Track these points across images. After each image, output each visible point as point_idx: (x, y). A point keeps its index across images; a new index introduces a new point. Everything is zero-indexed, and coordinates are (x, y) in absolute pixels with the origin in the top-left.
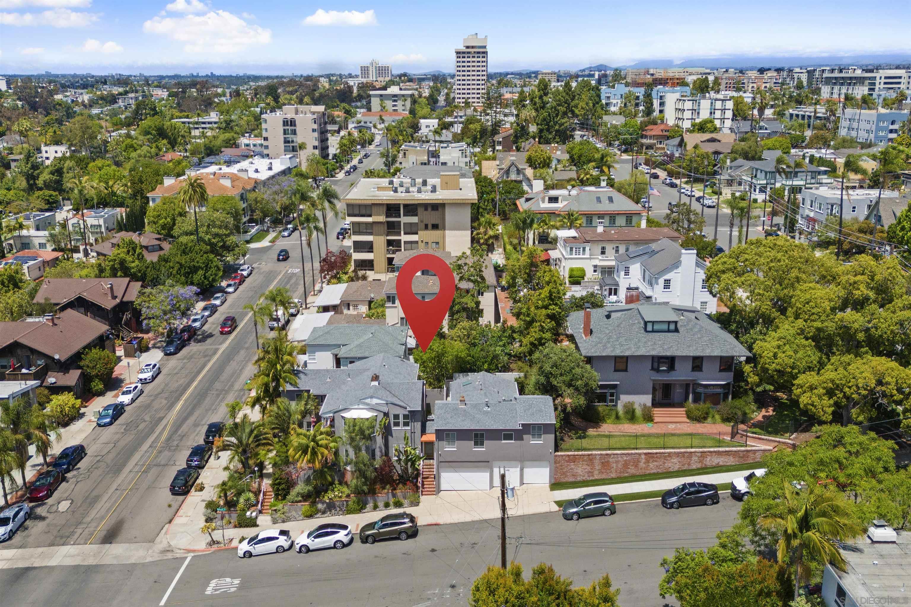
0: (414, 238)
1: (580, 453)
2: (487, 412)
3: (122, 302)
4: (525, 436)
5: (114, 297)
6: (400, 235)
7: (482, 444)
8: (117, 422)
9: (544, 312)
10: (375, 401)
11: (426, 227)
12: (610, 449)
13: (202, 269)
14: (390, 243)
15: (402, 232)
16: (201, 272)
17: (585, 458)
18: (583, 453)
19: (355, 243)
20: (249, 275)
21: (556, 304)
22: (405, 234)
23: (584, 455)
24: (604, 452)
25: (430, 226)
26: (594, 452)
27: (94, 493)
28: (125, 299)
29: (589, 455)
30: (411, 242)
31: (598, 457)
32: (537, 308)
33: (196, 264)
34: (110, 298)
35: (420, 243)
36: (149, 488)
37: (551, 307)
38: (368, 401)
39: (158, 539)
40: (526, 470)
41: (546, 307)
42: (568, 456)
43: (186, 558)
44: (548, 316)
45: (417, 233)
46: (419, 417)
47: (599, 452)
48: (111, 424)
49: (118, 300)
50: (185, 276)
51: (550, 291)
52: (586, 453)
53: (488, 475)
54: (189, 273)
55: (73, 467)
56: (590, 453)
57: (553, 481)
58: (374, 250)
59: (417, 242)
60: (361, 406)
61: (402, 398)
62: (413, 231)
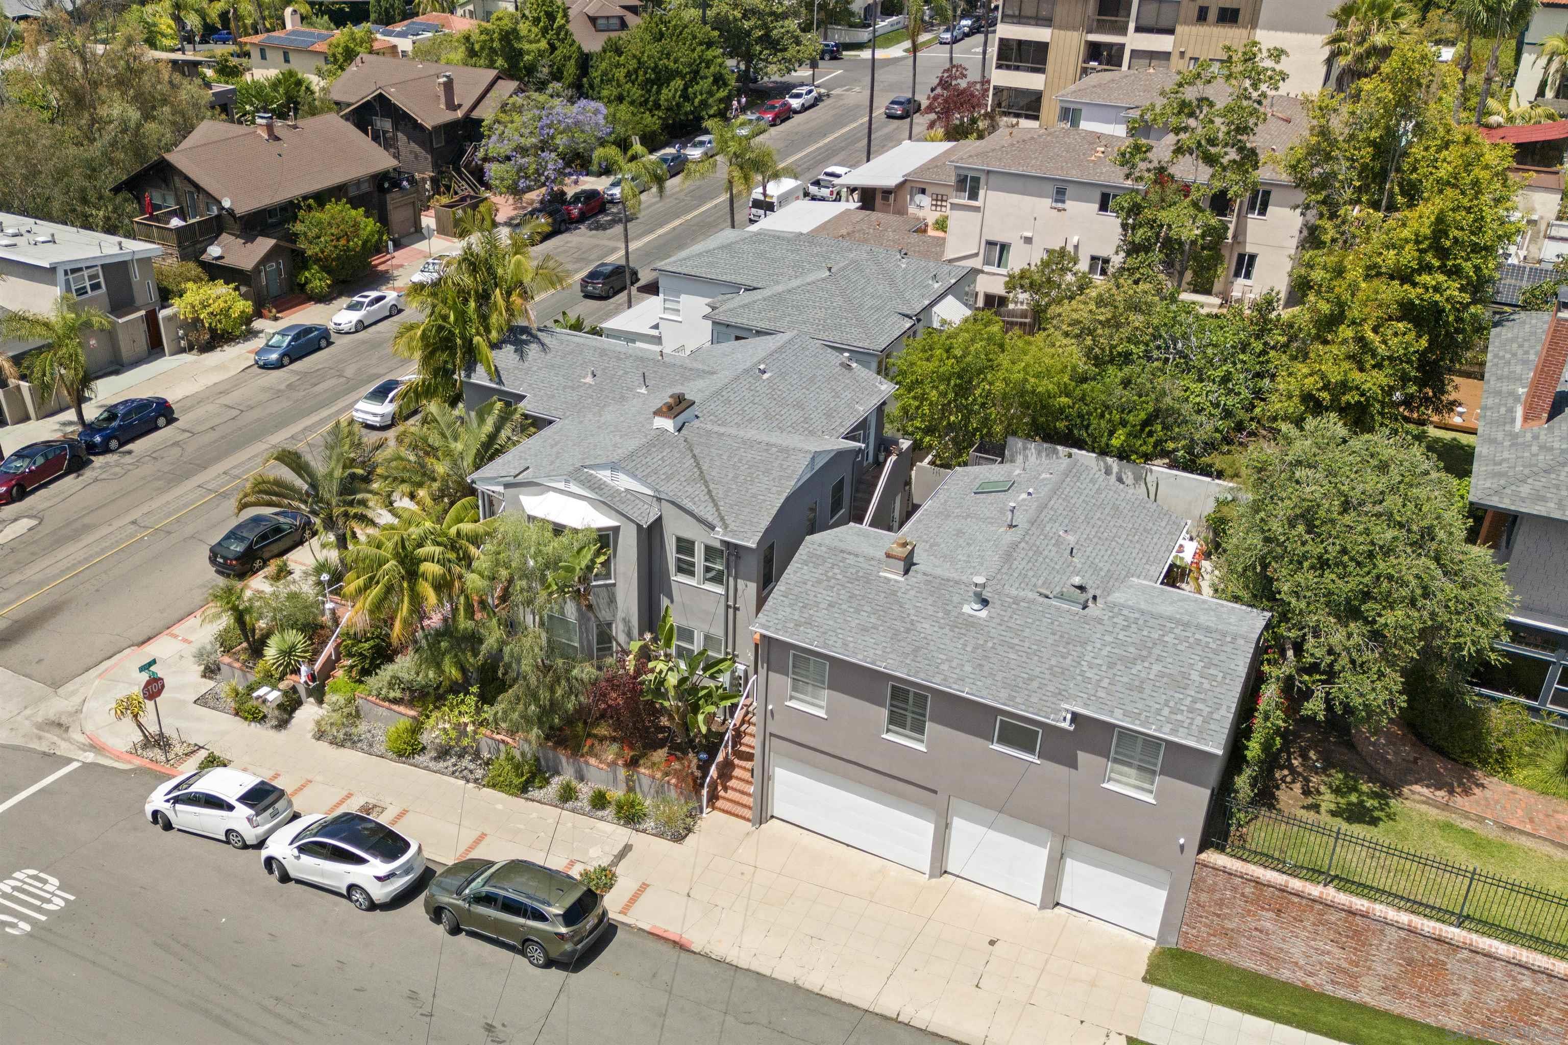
0: (1162, 43)
1: (1315, 890)
2: (970, 623)
3: (467, 117)
4: (1083, 757)
5: (452, 106)
6: (1123, 31)
7: (919, 728)
8: (297, 366)
9: (1393, 291)
10: (624, 482)
11: (1202, 16)
12: (1462, 920)
13: (683, 78)
14: (1095, 52)
15: (1132, 26)
16: (678, 83)
17: (1333, 917)
18: (1331, 893)
19: (1004, 44)
20: (805, 109)
21: (1455, 272)
22: (1138, 29)
23: (1330, 906)
24: (1429, 926)
25: (1213, 15)
26: (1380, 909)
27: (86, 520)
28: (475, 115)
29: (1351, 913)
30: (1152, 56)
31: (1392, 935)
32: (1372, 272)
33: (672, 65)
34: (443, 106)
35: (1175, 58)
36: (192, 537)
37: (1425, 278)
38: (604, 475)
39: (70, 687)
40: (1070, 864)
41: (1405, 276)
42: (1257, 882)
43: (69, 761)
44: (1407, 311)
45: (1171, 31)
46: (753, 565)
47: (1404, 918)
48: (278, 365)
49: (459, 114)
50: (643, 86)
51: (1440, 220)
52: (1343, 898)
53: (927, 829)
54: (652, 82)
55: (121, 445)
56: (1360, 903)
57: (1172, 942)
58: (1050, 66)
59: (1166, 56)
60: (574, 488)
61: (719, 493)
62: (1163, 24)
